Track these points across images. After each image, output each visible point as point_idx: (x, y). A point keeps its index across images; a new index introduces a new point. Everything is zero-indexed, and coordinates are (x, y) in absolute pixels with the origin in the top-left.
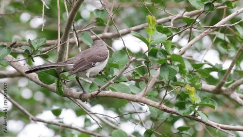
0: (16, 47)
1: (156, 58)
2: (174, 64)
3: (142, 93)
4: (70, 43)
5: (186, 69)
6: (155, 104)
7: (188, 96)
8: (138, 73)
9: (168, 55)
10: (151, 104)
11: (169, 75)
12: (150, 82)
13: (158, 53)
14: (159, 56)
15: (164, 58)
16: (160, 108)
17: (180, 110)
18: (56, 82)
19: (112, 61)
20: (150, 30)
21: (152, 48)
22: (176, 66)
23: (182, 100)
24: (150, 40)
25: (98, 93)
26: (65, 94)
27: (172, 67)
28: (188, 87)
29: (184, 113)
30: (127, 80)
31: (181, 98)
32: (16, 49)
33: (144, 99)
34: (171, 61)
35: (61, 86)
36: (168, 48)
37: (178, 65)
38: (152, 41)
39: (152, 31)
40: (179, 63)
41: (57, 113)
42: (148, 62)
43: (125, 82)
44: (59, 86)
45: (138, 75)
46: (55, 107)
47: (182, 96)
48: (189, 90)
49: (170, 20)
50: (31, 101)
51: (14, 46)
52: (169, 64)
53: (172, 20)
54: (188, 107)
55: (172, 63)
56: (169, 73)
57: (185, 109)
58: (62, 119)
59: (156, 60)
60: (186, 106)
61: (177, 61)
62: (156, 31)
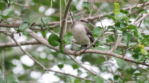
0: (35, 26)
1: (120, 27)
2: (131, 31)
3: (112, 50)
4: (68, 23)
5: (138, 34)
6: (120, 56)
7: (140, 50)
8: (109, 40)
9: (127, 25)
10: (117, 56)
11: (128, 38)
12: (117, 43)
13: (121, 25)
14: (121, 26)
15: (124, 27)
16: (123, 58)
17: (135, 59)
18: (59, 45)
19: (94, 33)
20: (116, 11)
21: (117, 22)
22: (132, 32)
23: (136, 53)
24: (116, 17)
25: (85, 51)
26: (65, 52)
27: (130, 33)
28: (140, 45)
29: (138, 61)
30: (103, 44)
31: (136, 52)
32: (35, 27)
33: (113, 53)
34: (129, 30)
35: (62, 47)
36: (127, 22)
37: (133, 32)
38: (117, 18)
39: (117, 12)
40: (134, 30)
41: (61, 67)
42: (115, 31)
43: (101, 45)
44: (61, 48)
45: (109, 41)
46: (60, 63)
47: (136, 50)
48: (140, 47)
49: (129, 9)
50: (46, 60)
51: (34, 25)
52: (128, 31)
53: (130, 9)
54: (140, 57)
55: (130, 30)
56: (128, 36)
57: (138, 58)
58: (64, 70)
59: (120, 29)
60: (139, 56)
61: (133, 29)
62: (119, 12)
